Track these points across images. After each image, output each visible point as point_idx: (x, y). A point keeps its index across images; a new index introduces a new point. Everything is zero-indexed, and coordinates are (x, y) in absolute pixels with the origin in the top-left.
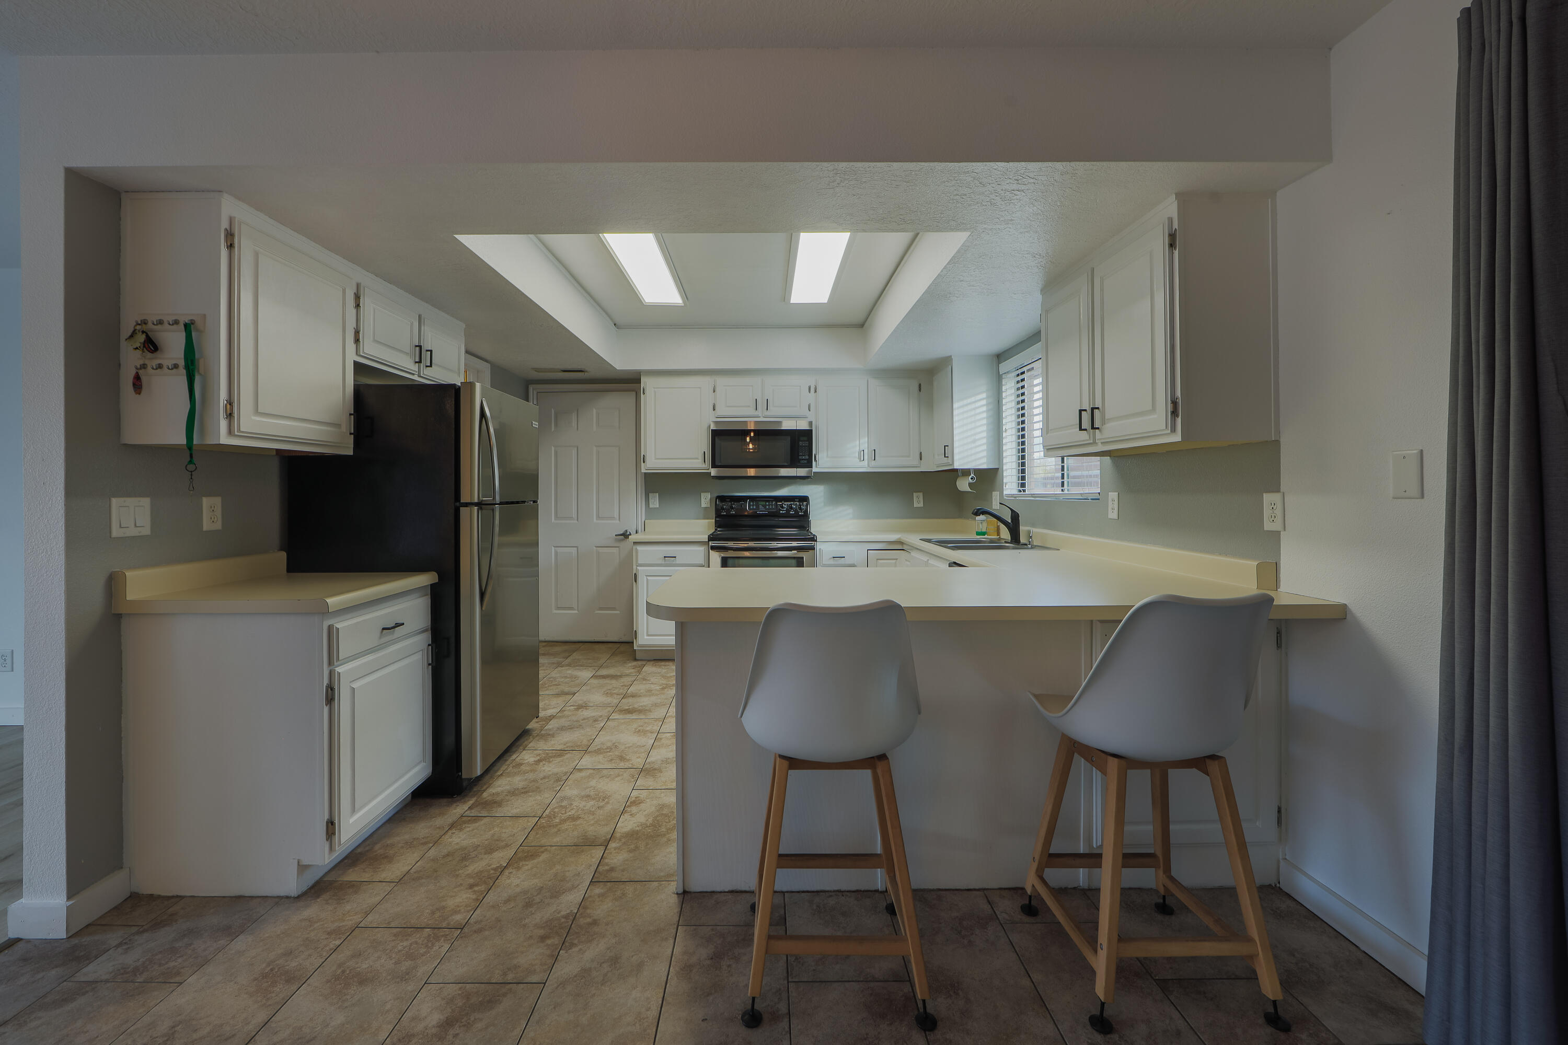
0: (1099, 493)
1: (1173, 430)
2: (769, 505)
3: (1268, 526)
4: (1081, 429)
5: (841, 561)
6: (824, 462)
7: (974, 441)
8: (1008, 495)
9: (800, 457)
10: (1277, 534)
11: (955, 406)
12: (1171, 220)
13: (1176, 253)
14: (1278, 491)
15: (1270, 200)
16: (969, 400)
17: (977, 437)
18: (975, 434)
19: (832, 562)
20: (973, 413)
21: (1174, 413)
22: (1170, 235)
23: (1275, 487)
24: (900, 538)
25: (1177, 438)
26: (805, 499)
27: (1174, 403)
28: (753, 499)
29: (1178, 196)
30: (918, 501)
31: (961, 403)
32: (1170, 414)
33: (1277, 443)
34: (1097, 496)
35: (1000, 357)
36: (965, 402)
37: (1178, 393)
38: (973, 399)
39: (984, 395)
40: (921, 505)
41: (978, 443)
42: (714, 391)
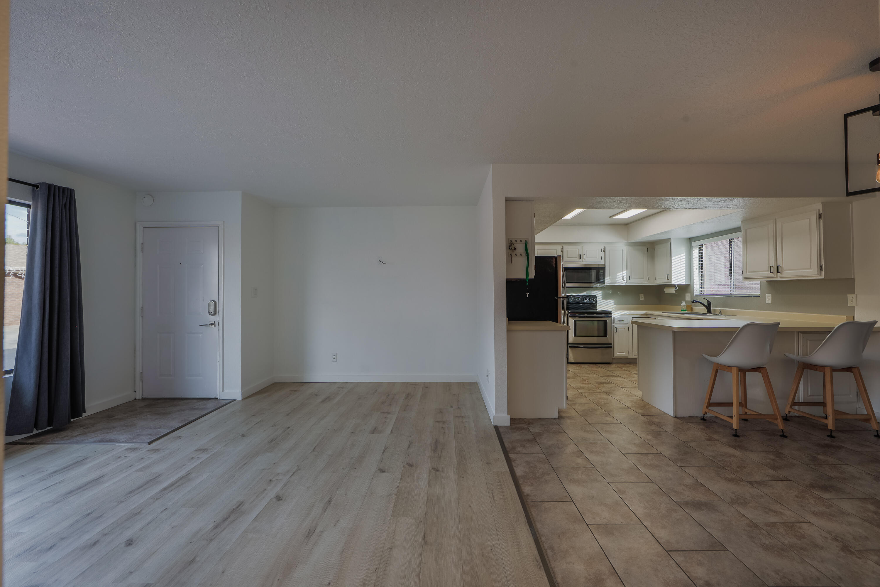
0: (760, 294)
1: (821, 275)
2: (580, 299)
3: (849, 304)
4: (770, 272)
5: (622, 322)
6: (608, 281)
7: (680, 273)
8: (696, 295)
9: (600, 279)
10: (854, 307)
11: (672, 259)
12: (819, 210)
13: (822, 221)
14: (854, 294)
15: (850, 204)
16: (678, 257)
17: (682, 271)
18: (680, 270)
19: (618, 322)
20: (680, 261)
21: (821, 270)
22: (819, 215)
23: (853, 292)
24: (646, 313)
25: (823, 277)
26: (595, 297)
27: (821, 267)
28: (573, 296)
29: (822, 203)
30: (642, 297)
31: (675, 258)
32: (819, 271)
33: (853, 279)
34: (759, 295)
35: (691, 240)
36: (676, 257)
37: (823, 263)
38: (679, 256)
39: (684, 254)
40: (643, 299)
41: (682, 274)
42: (562, 251)
